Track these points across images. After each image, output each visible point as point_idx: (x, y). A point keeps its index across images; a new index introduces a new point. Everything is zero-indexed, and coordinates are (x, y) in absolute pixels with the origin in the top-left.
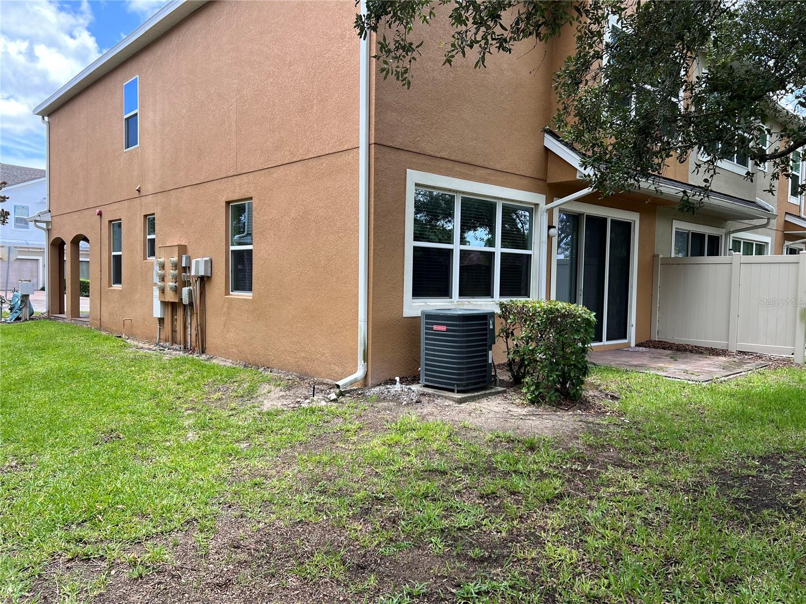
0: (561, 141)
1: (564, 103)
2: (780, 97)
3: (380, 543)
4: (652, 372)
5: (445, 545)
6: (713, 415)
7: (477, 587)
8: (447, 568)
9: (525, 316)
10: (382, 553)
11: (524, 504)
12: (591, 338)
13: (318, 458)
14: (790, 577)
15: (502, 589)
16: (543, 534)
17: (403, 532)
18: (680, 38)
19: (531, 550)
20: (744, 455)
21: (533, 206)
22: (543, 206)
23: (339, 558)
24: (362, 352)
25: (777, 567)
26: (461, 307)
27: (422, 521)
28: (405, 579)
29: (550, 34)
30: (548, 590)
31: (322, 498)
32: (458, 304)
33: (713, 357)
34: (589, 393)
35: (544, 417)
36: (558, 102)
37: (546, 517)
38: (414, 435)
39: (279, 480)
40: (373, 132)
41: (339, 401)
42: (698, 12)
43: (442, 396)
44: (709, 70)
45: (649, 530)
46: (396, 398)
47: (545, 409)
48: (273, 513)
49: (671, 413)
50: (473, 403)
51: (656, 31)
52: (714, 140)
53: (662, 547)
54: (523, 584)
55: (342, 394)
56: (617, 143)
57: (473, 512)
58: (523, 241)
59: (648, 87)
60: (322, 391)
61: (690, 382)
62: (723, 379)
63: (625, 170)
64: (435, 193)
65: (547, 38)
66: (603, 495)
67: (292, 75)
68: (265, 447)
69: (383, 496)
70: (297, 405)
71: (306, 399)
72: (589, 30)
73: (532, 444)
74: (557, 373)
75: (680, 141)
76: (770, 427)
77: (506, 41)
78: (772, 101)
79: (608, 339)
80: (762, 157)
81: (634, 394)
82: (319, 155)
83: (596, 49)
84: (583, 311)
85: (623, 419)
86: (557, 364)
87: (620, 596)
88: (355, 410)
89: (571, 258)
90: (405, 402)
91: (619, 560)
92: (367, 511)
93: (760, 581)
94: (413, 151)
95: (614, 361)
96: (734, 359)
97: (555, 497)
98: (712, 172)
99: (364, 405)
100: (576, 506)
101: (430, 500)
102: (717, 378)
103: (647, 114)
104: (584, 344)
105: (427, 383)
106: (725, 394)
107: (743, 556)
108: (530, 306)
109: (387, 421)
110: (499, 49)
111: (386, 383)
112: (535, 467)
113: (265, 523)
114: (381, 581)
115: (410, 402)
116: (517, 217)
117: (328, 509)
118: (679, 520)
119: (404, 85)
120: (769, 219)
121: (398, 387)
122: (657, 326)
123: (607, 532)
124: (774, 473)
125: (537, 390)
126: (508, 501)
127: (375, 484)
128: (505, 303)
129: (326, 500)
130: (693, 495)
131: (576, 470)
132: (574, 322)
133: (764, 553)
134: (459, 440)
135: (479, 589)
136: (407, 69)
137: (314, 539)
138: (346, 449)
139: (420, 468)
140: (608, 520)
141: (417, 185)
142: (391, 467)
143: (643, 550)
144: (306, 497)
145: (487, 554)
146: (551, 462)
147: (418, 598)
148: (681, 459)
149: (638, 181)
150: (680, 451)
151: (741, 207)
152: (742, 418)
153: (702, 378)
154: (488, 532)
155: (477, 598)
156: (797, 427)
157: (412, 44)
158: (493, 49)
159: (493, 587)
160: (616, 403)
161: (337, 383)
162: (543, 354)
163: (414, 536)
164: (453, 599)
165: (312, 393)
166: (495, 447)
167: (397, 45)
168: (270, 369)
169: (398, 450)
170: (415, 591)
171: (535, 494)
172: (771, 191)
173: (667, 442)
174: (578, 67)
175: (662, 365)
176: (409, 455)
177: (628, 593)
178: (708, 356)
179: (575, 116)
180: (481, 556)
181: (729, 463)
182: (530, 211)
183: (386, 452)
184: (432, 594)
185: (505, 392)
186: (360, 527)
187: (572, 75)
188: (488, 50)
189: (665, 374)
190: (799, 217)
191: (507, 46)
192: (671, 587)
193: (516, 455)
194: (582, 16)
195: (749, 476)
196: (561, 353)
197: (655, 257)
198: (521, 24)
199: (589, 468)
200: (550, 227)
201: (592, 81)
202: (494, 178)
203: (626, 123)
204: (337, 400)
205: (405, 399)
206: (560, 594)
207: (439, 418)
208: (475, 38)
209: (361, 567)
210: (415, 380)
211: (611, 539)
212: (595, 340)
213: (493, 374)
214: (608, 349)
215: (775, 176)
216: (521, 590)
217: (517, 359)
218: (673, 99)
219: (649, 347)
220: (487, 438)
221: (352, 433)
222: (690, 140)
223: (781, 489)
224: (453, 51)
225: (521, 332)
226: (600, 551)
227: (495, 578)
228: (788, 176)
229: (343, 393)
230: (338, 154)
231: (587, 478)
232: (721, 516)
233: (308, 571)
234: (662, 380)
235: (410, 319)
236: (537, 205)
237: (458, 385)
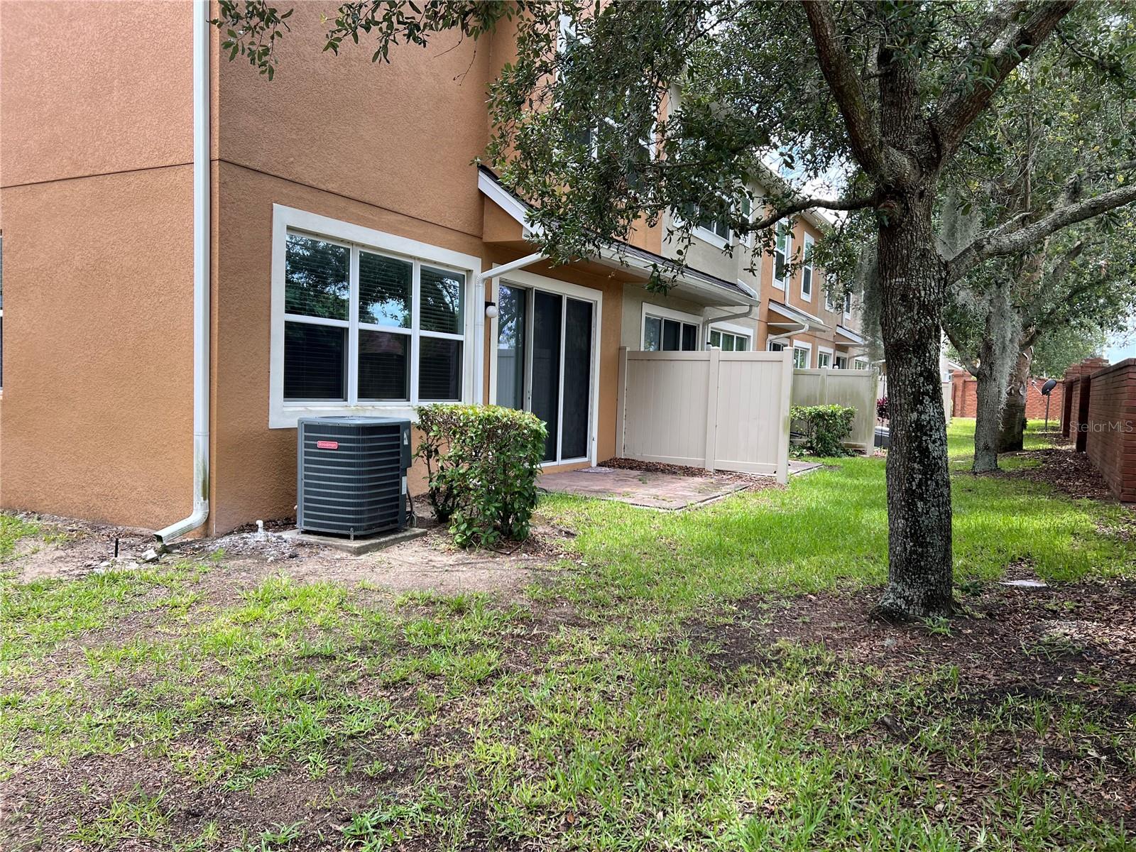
0: (500, 184)
1: (500, 128)
2: (763, 153)
3: (226, 773)
4: (617, 499)
5: (329, 763)
6: (686, 551)
7: (376, 817)
8: (331, 796)
9: (454, 427)
10: (229, 787)
11: (446, 690)
12: (540, 455)
13: (121, 653)
14: (770, 747)
15: (411, 814)
16: (471, 729)
17: (263, 751)
18: (649, 60)
19: (454, 753)
20: (721, 599)
21: (464, 273)
22: (478, 274)
23: (156, 806)
24: (201, 484)
25: (755, 736)
26: (362, 414)
27: (294, 732)
28: (265, 823)
29: (481, 28)
30: (477, 806)
31: (128, 715)
32: (358, 410)
33: (687, 478)
34: (537, 530)
35: (478, 566)
36: (493, 127)
37: (476, 705)
38: (285, 606)
39: (52, 694)
40: (216, 141)
41: (161, 561)
42: (670, 30)
43: (331, 546)
44: (683, 107)
45: (609, 707)
46: (258, 553)
47: (480, 555)
48: (40, 747)
49: (638, 551)
50: (378, 553)
51: (619, 46)
52: (689, 200)
53: (624, 727)
54: (441, 804)
55: (166, 550)
56: (572, 193)
57: (372, 710)
58: (450, 321)
59: (611, 122)
60: (131, 546)
61: (661, 511)
62: (698, 505)
63: (583, 231)
64: (322, 244)
65: (477, 33)
66: (552, 667)
67: (75, 36)
68: (25, 642)
69: (233, 702)
70: (86, 571)
71: (102, 561)
72: (534, 31)
73: (459, 604)
74: (497, 505)
75: (651, 199)
76: (749, 562)
77: (418, 29)
78: (755, 158)
79: (563, 457)
80: (743, 228)
81: (594, 528)
82: (123, 170)
83: (544, 59)
84: (531, 420)
85: (579, 561)
86: (497, 492)
87: (570, 800)
88: (189, 574)
89: (517, 347)
90: (272, 558)
91: (570, 752)
92: (205, 727)
93: (736, 755)
94: (284, 176)
95: (571, 486)
96: (712, 480)
97: (490, 676)
98: (686, 241)
99: (202, 565)
100: (516, 684)
101: (308, 699)
102: (692, 504)
103: (609, 158)
104: (532, 463)
105: (308, 528)
106: (700, 523)
107: (718, 727)
108: (461, 412)
109: (242, 588)
110: (409, 38)
111: (241, 530)
112: (463, 636)
113: (25, 765)
114: (226, 831)
115: (280, 557)
116: (445, 287)
117: (139, 730)
118: (645, 689)
119: (263, 72)
120: (751, 306)
121: (261, 535)
122: (623, 439)
123: (556, 715)
124: (753, 619)
125: (470, 529)
126: (424, 689)
127: (219, 685)
128: (426, 408)
129: (135, 717)
130: (662, 655)
131: (518, 636)
132: (519, 434)
133: (741, 720)
134: (355, 608)
135: (377, 820)
136: (268, 49)
137: (113, 780)
138: (172, 635)
139: (294, 653)
140: (558, 700)
141: (289, 228)
142: (248, 657)
143: (600, 734)
144: (99, 717)
145: (391, 767)
146: (485, 627)
147: (285, 848)
148: (649, 610)
149: (598, 247)
150: (647, 600)
151: (720, 290)
152: (719, 552)
153: (675, 504)
154: (393, 736)
155: (374, 833)
156: (779, 560)
157: (275, 11)
158: (399, 37)
159: (398, 814)
160: (572, 541)
161: (157, 533)
162: (477, 479)
163: (281, 756)
164: (339, 840)
165: (113, 551)
166: (408, 613)
167: (251, 9)
168: (37, 515)
169: (259, 630)
170: (280, 839)
171: (462, 674)
172: (752, 270)
173: (633, 589)
174: (520, 80)
175: (629, 489)
176: (276, 636)
177: (580, 795)
178: (682, 477)
179: (517, 148)
180: (383, 772)
181: (704, 610)
182: (461, 279)
183: (238, 634)
184: (306, 839)
185: (425, 534)
186: (193, 753)
187: (511, 90)
188: (392, 37)
189: (631, 501)
190: (784, 305)
191: (421, 36)
192: (633, 778)
193: (438, 622)
194: (524, 10)
195: (726, 625)
196: (502, 477)
197: (621, 349)
198: (439, 7)
199: (535, 632)
200: (488, 304)
201: (539, 103)
202: (407, 228)
203: (583, 167)
204: (157, 560)
205: (272, 554)
206: (492, 810)
207: (324, 578)
208: (373, 17)
209: (194, 815)
210: (289, 523)
211: (561, 725)
212: (545, 459)
213: (408, 509)
214: (563, 471)
215: (756, 253)
216: (438, 812)
217: (443, 487)
218: (640, 141)
219: (614, 466)
220: (397, 602)
221: (183, 609)
222: (662, 198)
223: (760, 638)
224: (339, 31)
225: (449, 450)
226: (546, 742)
227: (402, 801)
228: (771, 252)
229: (169, 549)
230: (158, 171)
231: (532, 645)
232: (694, 678)
233: (101, 833)
234: (629, 509)
235: (280, 432)
236: (469, 272)
237: (356, 529)
